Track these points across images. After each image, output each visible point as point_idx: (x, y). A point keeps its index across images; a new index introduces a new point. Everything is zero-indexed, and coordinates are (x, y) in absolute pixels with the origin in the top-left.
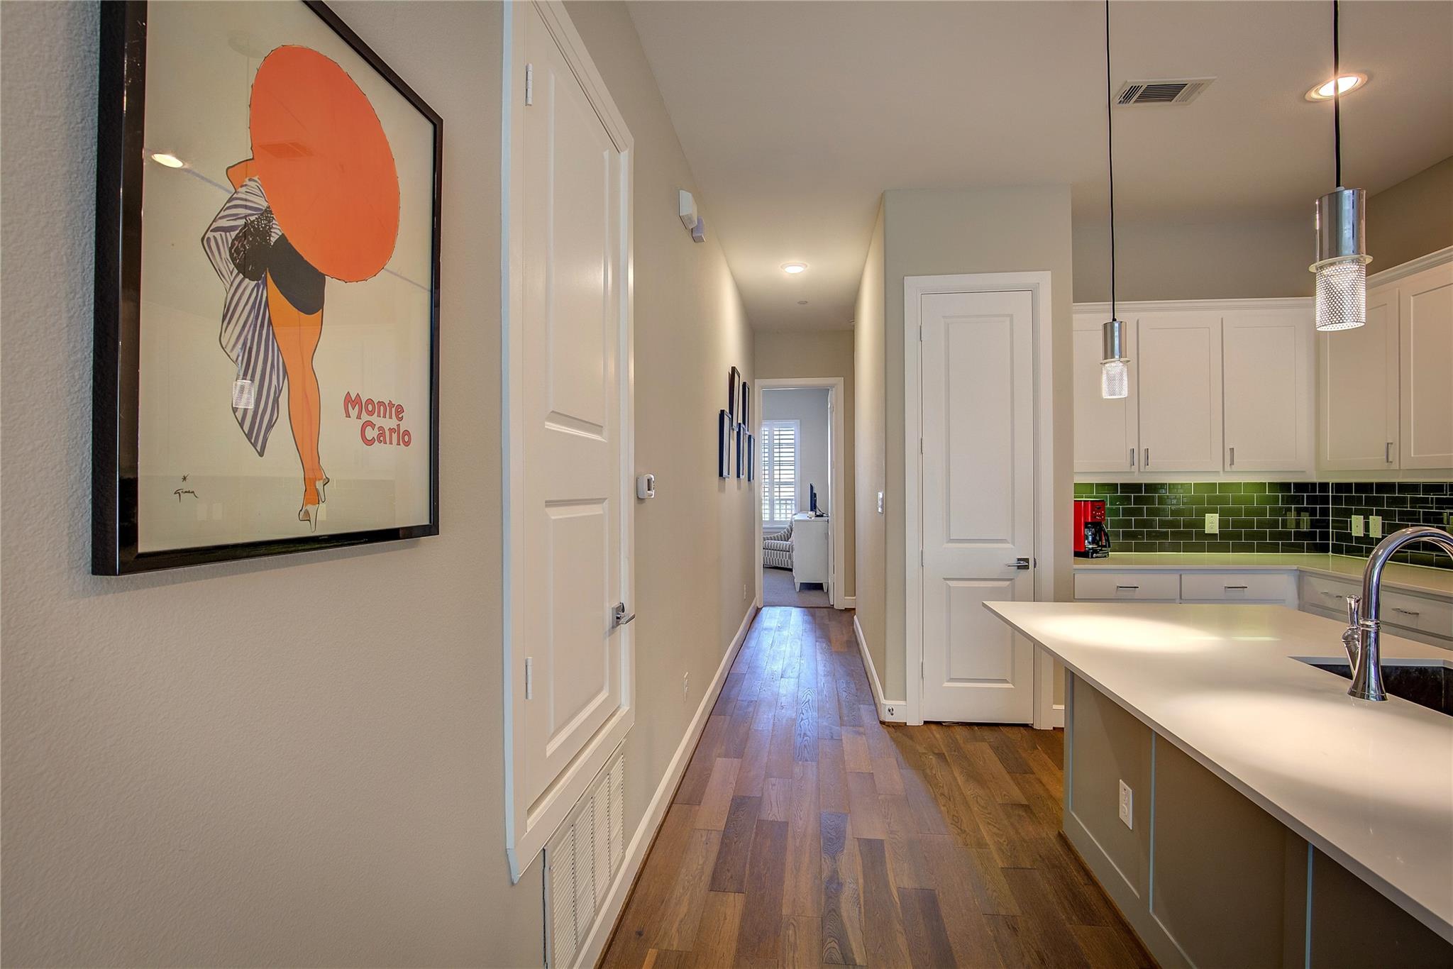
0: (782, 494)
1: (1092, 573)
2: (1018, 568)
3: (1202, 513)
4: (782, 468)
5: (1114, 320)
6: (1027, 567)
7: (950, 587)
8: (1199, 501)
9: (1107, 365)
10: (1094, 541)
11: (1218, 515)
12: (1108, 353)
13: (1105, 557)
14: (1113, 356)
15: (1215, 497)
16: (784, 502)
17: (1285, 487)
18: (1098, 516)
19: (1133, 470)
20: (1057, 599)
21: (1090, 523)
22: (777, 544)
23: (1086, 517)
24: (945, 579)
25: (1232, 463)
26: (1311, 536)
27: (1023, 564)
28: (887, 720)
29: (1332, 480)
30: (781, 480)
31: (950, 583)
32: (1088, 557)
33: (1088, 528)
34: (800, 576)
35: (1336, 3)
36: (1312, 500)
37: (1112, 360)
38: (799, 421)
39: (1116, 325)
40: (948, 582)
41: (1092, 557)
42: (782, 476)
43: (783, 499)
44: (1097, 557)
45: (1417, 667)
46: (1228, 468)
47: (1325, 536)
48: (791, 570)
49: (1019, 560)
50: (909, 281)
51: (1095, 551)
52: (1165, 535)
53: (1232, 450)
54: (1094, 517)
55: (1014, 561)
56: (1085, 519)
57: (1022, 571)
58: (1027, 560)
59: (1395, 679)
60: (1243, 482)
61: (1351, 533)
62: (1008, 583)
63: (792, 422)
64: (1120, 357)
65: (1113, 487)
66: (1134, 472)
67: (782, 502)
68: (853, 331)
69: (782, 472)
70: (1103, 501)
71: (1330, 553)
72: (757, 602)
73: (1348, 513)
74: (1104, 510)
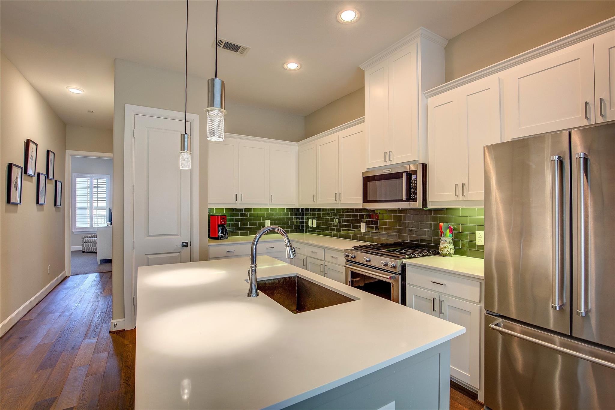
0: (98, 213)
1: (217, 247)
2: (183, 247)
3: (264, 220)
4: (98, 199)
5: (186, 133)
6: (187, 246)
7: (149, 258)
8: (262, 215)
9: (182, 154)
10: (221, 233)
11: (270, 220)
12: (183, 148)
13: (226, 239)
14: (184, 150)
15: (269, 213)
16: (100, 217)
17: (291, 209)
18: (223, 222)
19: (236, 203)
20: (200, 260)
21: (220, 225)
22: (93, 240)
23: (218, 222)
24: (146, 255)
25: (272, 201)
26: (299, 227)
27: (185, 245)
28: (113, 331)
29: (304, 207)
30: (98, 206)
31: (149, 257)
32: (219, 239)
33: (220, 227)
34: (100, 256)
35: (217, 1)
36: (300, 214)
37: (184, 151)
38: (109, 176)
39: (186, 136)
40: (147, 256)
41: (220, 239)
42: (98, 204)
43: (99, 216)
44: (222, 239)
45: (289, 277)
46: (270, 203)
47: (303, 227)
48: (96, 253)
49: (183, 243)
50: (127, 107)
51: (222, 237)
52: (251, 228)
53: (272, 195)
54: (221, 222)
55: (181, 244)
56: (218, 223)
57: (185, 248)
58: (187, 243)
59: (282, 282)
60: (270, 208)
61: (309, 226)
62: (178, 254)
63: (105, 176)
64: (188, 150)
65: (231, 210)
66: (237, 204)
67: (99, 217)
68: (113, 130)
69: (98, 202)
70: (226, 215)
71: (304, 233)
72: (67, 272)
73: (308, 219)
74: (226, 219)
